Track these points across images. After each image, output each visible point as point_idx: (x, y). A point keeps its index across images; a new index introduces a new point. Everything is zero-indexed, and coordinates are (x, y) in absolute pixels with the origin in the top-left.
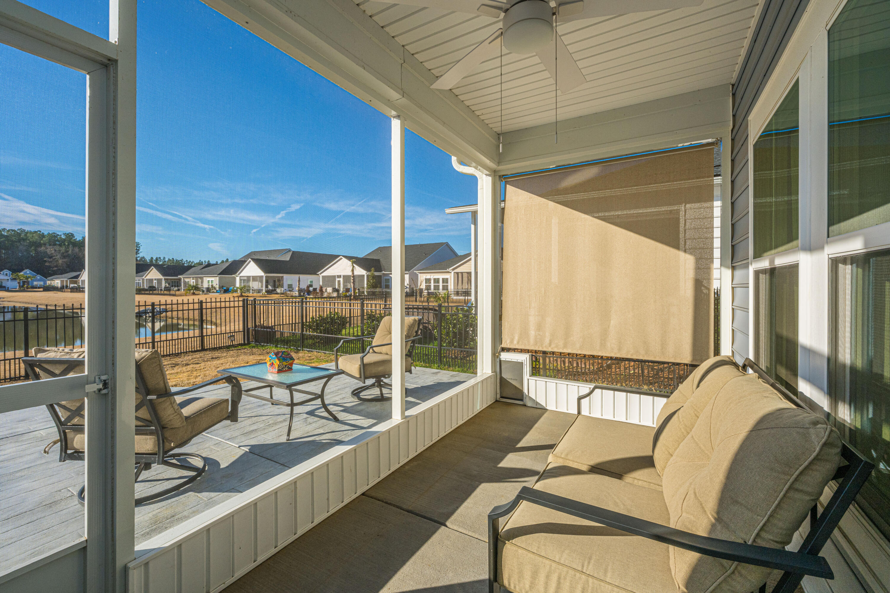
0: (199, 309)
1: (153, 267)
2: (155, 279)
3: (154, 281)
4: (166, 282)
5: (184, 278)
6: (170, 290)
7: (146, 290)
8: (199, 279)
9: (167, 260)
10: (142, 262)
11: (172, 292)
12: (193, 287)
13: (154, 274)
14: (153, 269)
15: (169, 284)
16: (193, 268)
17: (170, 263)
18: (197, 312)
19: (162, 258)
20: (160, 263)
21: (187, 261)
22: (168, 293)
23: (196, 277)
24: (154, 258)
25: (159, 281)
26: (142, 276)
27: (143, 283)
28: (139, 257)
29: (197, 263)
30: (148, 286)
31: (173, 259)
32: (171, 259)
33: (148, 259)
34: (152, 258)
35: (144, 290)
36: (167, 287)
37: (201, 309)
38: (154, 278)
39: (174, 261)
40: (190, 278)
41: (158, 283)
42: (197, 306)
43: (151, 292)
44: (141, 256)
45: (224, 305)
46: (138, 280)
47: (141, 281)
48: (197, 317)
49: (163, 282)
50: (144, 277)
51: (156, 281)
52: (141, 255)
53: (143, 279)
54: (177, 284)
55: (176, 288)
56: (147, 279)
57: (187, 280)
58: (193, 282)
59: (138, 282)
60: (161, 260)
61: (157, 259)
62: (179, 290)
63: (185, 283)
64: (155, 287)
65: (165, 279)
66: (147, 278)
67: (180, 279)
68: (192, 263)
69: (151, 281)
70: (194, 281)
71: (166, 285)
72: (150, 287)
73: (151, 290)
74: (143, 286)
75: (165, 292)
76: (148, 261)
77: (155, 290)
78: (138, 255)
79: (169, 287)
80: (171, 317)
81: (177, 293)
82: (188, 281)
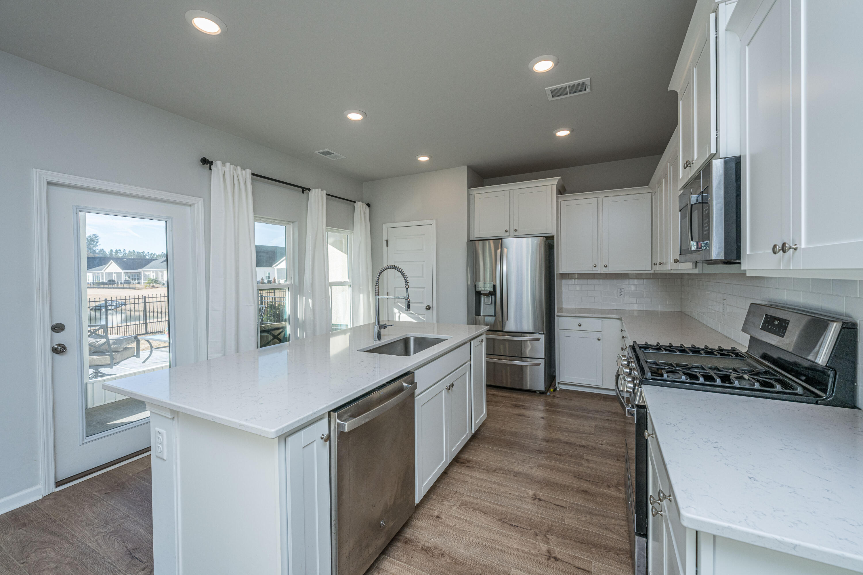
0: (143, 303)
1: (112, 261)
2: (115, 273)
3: (114, 275)
4: (125, 275)
5: (144, 271)
6: (129, 284)
7: (106, 284)
8: (159, 272)
9: (127, 252)
10: (101, 256)
11: (131, 286)
12: (152, 281)
13: (113, 268)
14: (112, 262)
15: (129, 277)
16: (154, 262)
17: (131, 256)
18: (141, 305)
19: (122, 251)
20: (120, 256)
21: (148, 253)
22: (128, 286)
23: (156, 271)
24: (114, 251)
25: (119, 274)
26: (101, 270)
27: (102, 276)
28: (97, 249)
29: (159, 255)
30: (108, 280)
31: (134, 251)
32: (131, 251)
33: (107, 251)
34: (112, 250)
35: (103, 284)
36: (127, 281)
37: (145, 303)
38: (113, 272)
39: (135, 253)
40: (150, 271)
41: (117, 276)
42: (141, 301)
43: (110, 286)
44: (99, 249)
45: (160, 300)
46: (97, 274)
47: (100, 275)
48: (141, 309)
49: (123, 275)
50: (102, 271)
51: (115, 275)
52: (99, 247)
53: (102, 273)
54: (137, 277)
55: (136, 282)
56: (106, 273)
57: (147, 273)
58: (153, 276)
59: (97, 276)
60: (121, 252)
61: (116, 251)
62: (139, 283)
63: (145, 276)
64: (115, 281)
65: (124, 273)
66: (106, 271)
67: (140, 273)
68: (154, 255)
69: (110, 274)
70: (154, 274)
71: (126, 279)
72: (110, 281)
73: (111, 283)
74: (103, 279)
75: (125, 286)
76: (108, 254)
77: (115, 284)
78: (97, 248)
79: (129, 281)
80: (129, 309)
81: (137, 286)
82: (148, 275)
